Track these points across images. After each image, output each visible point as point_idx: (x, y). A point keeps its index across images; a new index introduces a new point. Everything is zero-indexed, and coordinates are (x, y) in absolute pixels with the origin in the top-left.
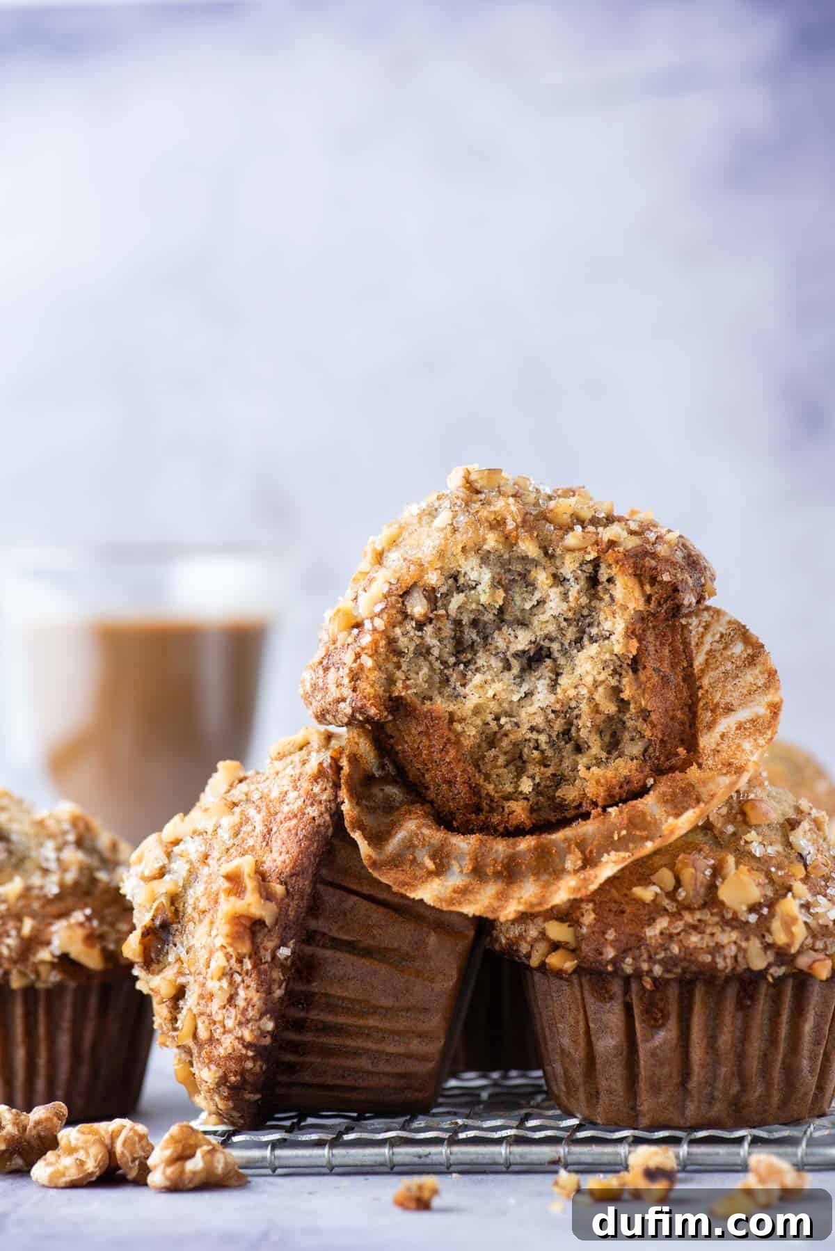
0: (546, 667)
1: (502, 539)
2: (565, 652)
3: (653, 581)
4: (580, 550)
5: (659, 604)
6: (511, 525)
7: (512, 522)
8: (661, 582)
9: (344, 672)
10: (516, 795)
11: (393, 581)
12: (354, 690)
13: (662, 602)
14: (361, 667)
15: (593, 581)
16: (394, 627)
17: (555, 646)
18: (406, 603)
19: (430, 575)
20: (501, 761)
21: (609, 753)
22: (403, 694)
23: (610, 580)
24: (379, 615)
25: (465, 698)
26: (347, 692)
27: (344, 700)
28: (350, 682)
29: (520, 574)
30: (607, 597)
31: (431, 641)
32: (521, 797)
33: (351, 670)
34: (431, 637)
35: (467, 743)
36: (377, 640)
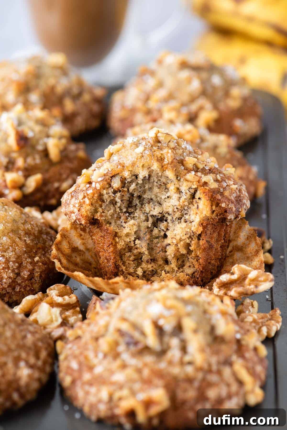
0: (163, 225)
1: (160, 167)
2: (173, 221)
3: (217, 205)
4: (191, 182)
5: (217, 215)
6: (166, 162)
7: (167, 161)
8: (221, 207)
9: (77, 201)
10: (134, 274)
11: (110, 170)
12: (79, 211)
13: (219, 214)
14: (84, 202)
15: (193, 196)
16: (104, 189)
17: (169, 218)
18: (112, 180)
19: (125, 173)
20: (132, 258)
21: (179, 268)
22: (99, 218)
23: (199, 198)
24: (99, 182)
25: (124, 228)
26: (76, 210)
27: (74, 213)
28: (78, 206)
29: (164, 183)
30: (196, 205)
31: (118, 200)
32: (136, 275)
33: (80, 202)
34: (118, 198)
35: (119, 247)
36: (95, 193)
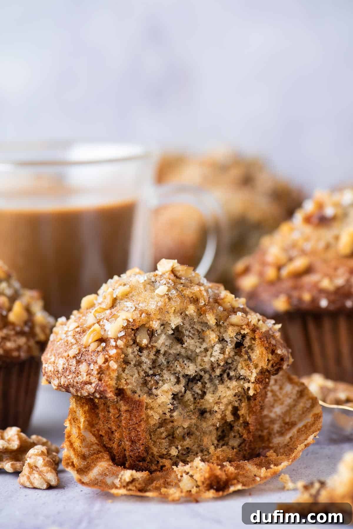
0: (198, 387)
1: (196, 310)
2: (211, 380)
3: (273, 352)
4: (238, 326)
5: (272, 366)
6: (202, 303)
7: (203, 301)
8: (277, 354)
9: (94, 368)
10: (166, 456)
11: (131, 320)
12: (100, 380)
13: (274, 365)
14: (108, 367)
15: (239, 345)
16: (127, 347)
17: (207, 376)
18: (136, 335)
19: (154, 323)
20: (164, 435)
21: (218, 441)
22: (125, 388)
23: (250, 347)
24: (121, 338)
25: (156, 396)
26: (94, 380)
27: (91, 383)
28: (98, 374)
29: (198, 331)
30: (246, 357)
31: (144, 359)
32: (169, 457)
33: (100, 367)
34: (145, 357)
35: (152, 422)
36: (119, 353)
